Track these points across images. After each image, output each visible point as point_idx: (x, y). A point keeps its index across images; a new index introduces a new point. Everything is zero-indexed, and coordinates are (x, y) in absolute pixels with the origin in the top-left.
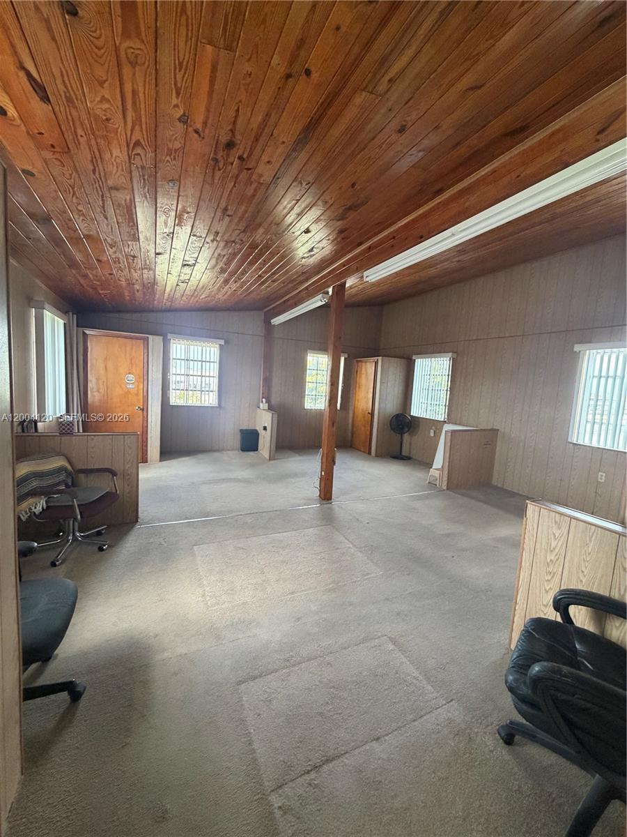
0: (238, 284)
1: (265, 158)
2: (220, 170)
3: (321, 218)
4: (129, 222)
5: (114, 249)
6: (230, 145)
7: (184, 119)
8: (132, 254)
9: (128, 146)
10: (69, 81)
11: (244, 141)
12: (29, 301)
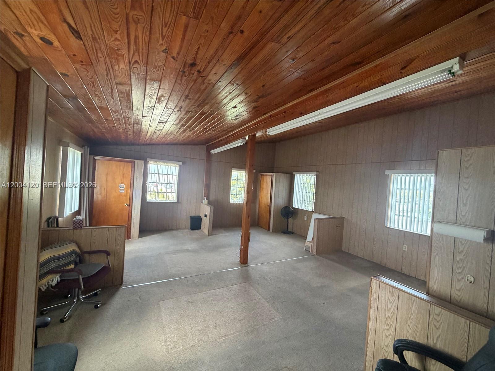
0: (191, 132)
1: (213, 72)
2: (185, 77)
3: (244, 101)
4: (127, 101)
5: (117, 114)
6: (193, 65)
7: (166, 51)
8: (128, 116)
9: (130, 63)
10: (95, 29)
11: (201, 63)
12: (60, 142)
